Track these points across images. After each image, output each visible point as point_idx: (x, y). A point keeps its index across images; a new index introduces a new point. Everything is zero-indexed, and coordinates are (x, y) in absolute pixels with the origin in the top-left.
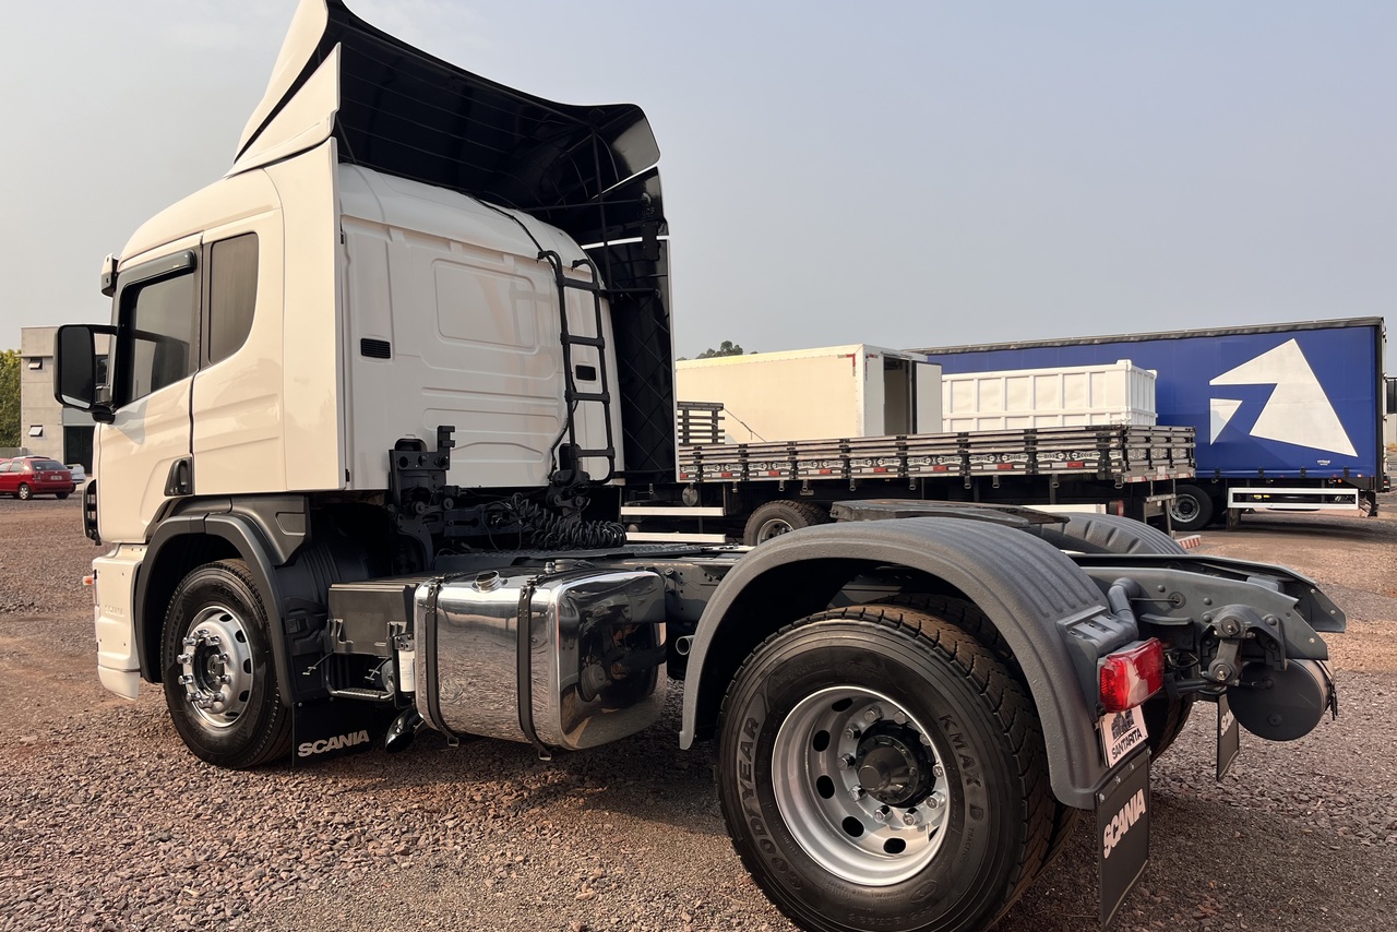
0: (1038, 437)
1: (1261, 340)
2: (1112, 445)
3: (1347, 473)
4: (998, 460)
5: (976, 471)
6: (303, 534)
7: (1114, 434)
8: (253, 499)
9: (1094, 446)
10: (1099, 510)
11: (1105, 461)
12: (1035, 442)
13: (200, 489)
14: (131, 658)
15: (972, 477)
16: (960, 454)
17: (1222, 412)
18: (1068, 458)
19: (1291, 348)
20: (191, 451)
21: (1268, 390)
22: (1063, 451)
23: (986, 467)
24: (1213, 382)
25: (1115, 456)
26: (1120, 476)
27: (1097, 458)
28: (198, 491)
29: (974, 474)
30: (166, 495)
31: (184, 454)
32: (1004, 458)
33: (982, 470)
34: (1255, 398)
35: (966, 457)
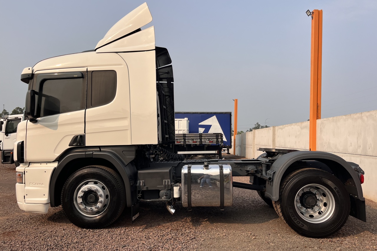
0: (203, 135)
1: (208, 115)
2: (219, 138)
3: (225, 145)
4: (193, 140)
5: (187, 143)
6: (134, 157)
7: (220, 135)
8: (111, 147)
9: (215, 138)
10: (216, 152)
11: (217, 141)
12: (202, 136)
13: (87, 144)
14: (48, 200)
15: (186, 144)
16: (183, 139)
17: (201, 130)
18: (209, 140)
19: (214, 117)
20: (85, 133)
21: (210, 126)
22: (208, 139)
23: (190, 142)
24: (199, 124)
25: (220, 140)
26: (221, 144)
27: (216, 140)
28: (87, 145)
29: (187, 144)
30: (69, 146)
31: (82, 133)
32: (194, 140)
33: (189, 143)
34: (208, 127)
35: (185, 139)
